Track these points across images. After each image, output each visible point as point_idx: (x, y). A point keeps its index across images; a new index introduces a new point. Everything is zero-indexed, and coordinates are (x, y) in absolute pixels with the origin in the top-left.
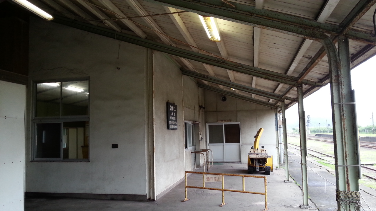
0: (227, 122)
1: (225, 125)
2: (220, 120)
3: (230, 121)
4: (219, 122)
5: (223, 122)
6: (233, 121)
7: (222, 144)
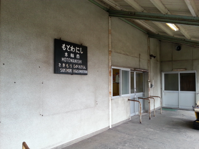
0: (182, 70)
1: (180, 73)
2: (175, 69)
3: (186, 69)
4: (174, 71)
5: (178, 71)
6: (189, 70)
7: (177, 91)
